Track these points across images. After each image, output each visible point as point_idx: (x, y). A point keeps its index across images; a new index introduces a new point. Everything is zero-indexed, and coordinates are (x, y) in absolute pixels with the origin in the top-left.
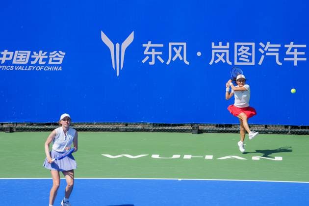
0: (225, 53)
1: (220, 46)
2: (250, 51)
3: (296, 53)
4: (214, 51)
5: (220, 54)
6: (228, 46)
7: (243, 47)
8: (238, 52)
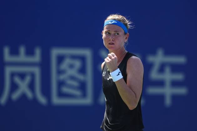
0: (33, 75)
1: (22, 57)
2: (83, 70)
3: (168, 76)
4: (8, 70)
5: (22, 76)
6: (37, 57)
7: (67, 61)
8: (60, 72)
